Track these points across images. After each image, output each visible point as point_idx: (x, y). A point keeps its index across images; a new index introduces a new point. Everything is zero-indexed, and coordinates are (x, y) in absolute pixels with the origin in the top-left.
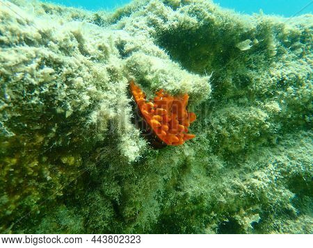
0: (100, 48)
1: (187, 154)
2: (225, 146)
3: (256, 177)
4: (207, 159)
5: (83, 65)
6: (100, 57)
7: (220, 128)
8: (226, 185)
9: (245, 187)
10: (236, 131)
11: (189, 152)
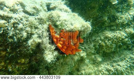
0: (34, 8)
1: (82, 55)
2: (103, 50)
3: (119, 65)
4: (93, 56)
5: (23, 18)
6: (34, 13)
7: (100, 42)
8: (103, 68)
9: (113, 70)
10: (109, 43)
11: (83, 54)
